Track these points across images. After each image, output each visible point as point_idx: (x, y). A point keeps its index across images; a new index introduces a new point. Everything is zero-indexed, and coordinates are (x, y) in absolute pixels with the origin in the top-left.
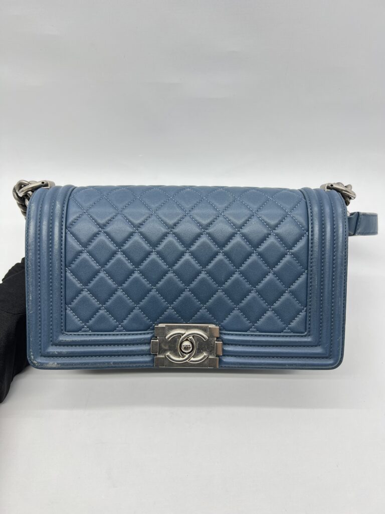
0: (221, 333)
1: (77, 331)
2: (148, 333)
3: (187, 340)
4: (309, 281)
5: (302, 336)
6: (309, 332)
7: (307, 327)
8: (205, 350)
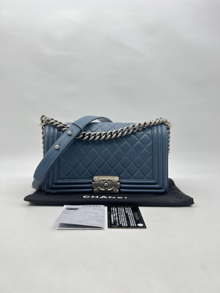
0: (119, 180)
1: (64, 179)
2: (91, 180)
3: (106, 182)
4: (153, 158)
5: (151, 180)
6: (154, 179)
7: (153, 177)
8: (113, 186)
